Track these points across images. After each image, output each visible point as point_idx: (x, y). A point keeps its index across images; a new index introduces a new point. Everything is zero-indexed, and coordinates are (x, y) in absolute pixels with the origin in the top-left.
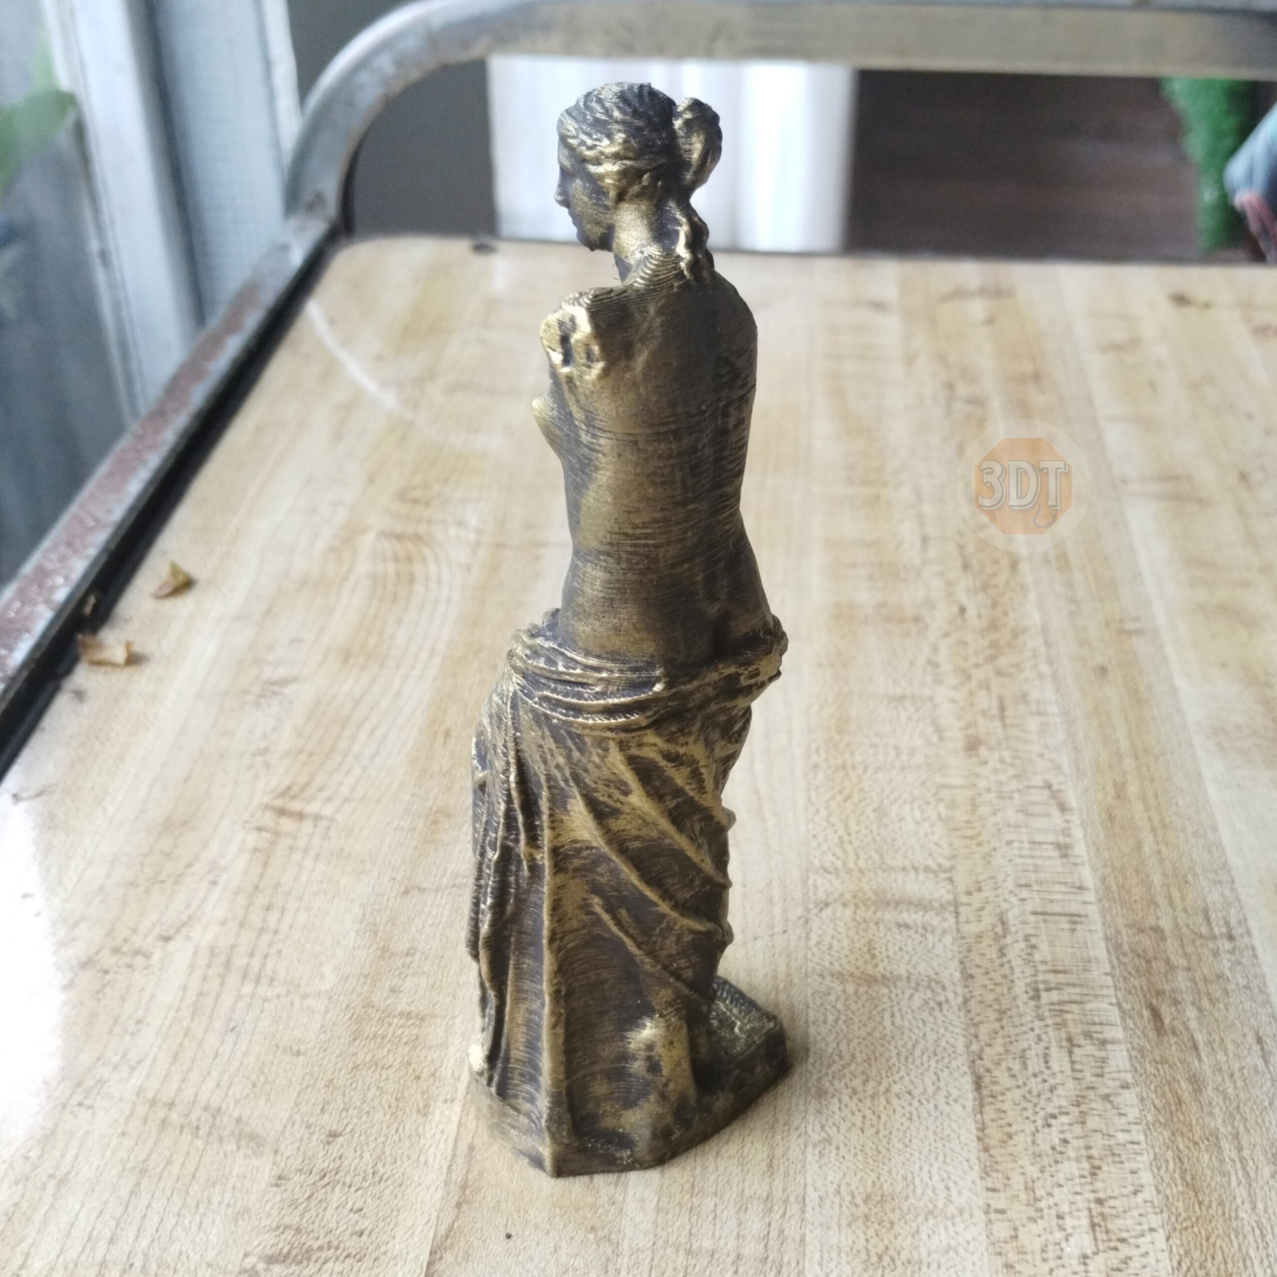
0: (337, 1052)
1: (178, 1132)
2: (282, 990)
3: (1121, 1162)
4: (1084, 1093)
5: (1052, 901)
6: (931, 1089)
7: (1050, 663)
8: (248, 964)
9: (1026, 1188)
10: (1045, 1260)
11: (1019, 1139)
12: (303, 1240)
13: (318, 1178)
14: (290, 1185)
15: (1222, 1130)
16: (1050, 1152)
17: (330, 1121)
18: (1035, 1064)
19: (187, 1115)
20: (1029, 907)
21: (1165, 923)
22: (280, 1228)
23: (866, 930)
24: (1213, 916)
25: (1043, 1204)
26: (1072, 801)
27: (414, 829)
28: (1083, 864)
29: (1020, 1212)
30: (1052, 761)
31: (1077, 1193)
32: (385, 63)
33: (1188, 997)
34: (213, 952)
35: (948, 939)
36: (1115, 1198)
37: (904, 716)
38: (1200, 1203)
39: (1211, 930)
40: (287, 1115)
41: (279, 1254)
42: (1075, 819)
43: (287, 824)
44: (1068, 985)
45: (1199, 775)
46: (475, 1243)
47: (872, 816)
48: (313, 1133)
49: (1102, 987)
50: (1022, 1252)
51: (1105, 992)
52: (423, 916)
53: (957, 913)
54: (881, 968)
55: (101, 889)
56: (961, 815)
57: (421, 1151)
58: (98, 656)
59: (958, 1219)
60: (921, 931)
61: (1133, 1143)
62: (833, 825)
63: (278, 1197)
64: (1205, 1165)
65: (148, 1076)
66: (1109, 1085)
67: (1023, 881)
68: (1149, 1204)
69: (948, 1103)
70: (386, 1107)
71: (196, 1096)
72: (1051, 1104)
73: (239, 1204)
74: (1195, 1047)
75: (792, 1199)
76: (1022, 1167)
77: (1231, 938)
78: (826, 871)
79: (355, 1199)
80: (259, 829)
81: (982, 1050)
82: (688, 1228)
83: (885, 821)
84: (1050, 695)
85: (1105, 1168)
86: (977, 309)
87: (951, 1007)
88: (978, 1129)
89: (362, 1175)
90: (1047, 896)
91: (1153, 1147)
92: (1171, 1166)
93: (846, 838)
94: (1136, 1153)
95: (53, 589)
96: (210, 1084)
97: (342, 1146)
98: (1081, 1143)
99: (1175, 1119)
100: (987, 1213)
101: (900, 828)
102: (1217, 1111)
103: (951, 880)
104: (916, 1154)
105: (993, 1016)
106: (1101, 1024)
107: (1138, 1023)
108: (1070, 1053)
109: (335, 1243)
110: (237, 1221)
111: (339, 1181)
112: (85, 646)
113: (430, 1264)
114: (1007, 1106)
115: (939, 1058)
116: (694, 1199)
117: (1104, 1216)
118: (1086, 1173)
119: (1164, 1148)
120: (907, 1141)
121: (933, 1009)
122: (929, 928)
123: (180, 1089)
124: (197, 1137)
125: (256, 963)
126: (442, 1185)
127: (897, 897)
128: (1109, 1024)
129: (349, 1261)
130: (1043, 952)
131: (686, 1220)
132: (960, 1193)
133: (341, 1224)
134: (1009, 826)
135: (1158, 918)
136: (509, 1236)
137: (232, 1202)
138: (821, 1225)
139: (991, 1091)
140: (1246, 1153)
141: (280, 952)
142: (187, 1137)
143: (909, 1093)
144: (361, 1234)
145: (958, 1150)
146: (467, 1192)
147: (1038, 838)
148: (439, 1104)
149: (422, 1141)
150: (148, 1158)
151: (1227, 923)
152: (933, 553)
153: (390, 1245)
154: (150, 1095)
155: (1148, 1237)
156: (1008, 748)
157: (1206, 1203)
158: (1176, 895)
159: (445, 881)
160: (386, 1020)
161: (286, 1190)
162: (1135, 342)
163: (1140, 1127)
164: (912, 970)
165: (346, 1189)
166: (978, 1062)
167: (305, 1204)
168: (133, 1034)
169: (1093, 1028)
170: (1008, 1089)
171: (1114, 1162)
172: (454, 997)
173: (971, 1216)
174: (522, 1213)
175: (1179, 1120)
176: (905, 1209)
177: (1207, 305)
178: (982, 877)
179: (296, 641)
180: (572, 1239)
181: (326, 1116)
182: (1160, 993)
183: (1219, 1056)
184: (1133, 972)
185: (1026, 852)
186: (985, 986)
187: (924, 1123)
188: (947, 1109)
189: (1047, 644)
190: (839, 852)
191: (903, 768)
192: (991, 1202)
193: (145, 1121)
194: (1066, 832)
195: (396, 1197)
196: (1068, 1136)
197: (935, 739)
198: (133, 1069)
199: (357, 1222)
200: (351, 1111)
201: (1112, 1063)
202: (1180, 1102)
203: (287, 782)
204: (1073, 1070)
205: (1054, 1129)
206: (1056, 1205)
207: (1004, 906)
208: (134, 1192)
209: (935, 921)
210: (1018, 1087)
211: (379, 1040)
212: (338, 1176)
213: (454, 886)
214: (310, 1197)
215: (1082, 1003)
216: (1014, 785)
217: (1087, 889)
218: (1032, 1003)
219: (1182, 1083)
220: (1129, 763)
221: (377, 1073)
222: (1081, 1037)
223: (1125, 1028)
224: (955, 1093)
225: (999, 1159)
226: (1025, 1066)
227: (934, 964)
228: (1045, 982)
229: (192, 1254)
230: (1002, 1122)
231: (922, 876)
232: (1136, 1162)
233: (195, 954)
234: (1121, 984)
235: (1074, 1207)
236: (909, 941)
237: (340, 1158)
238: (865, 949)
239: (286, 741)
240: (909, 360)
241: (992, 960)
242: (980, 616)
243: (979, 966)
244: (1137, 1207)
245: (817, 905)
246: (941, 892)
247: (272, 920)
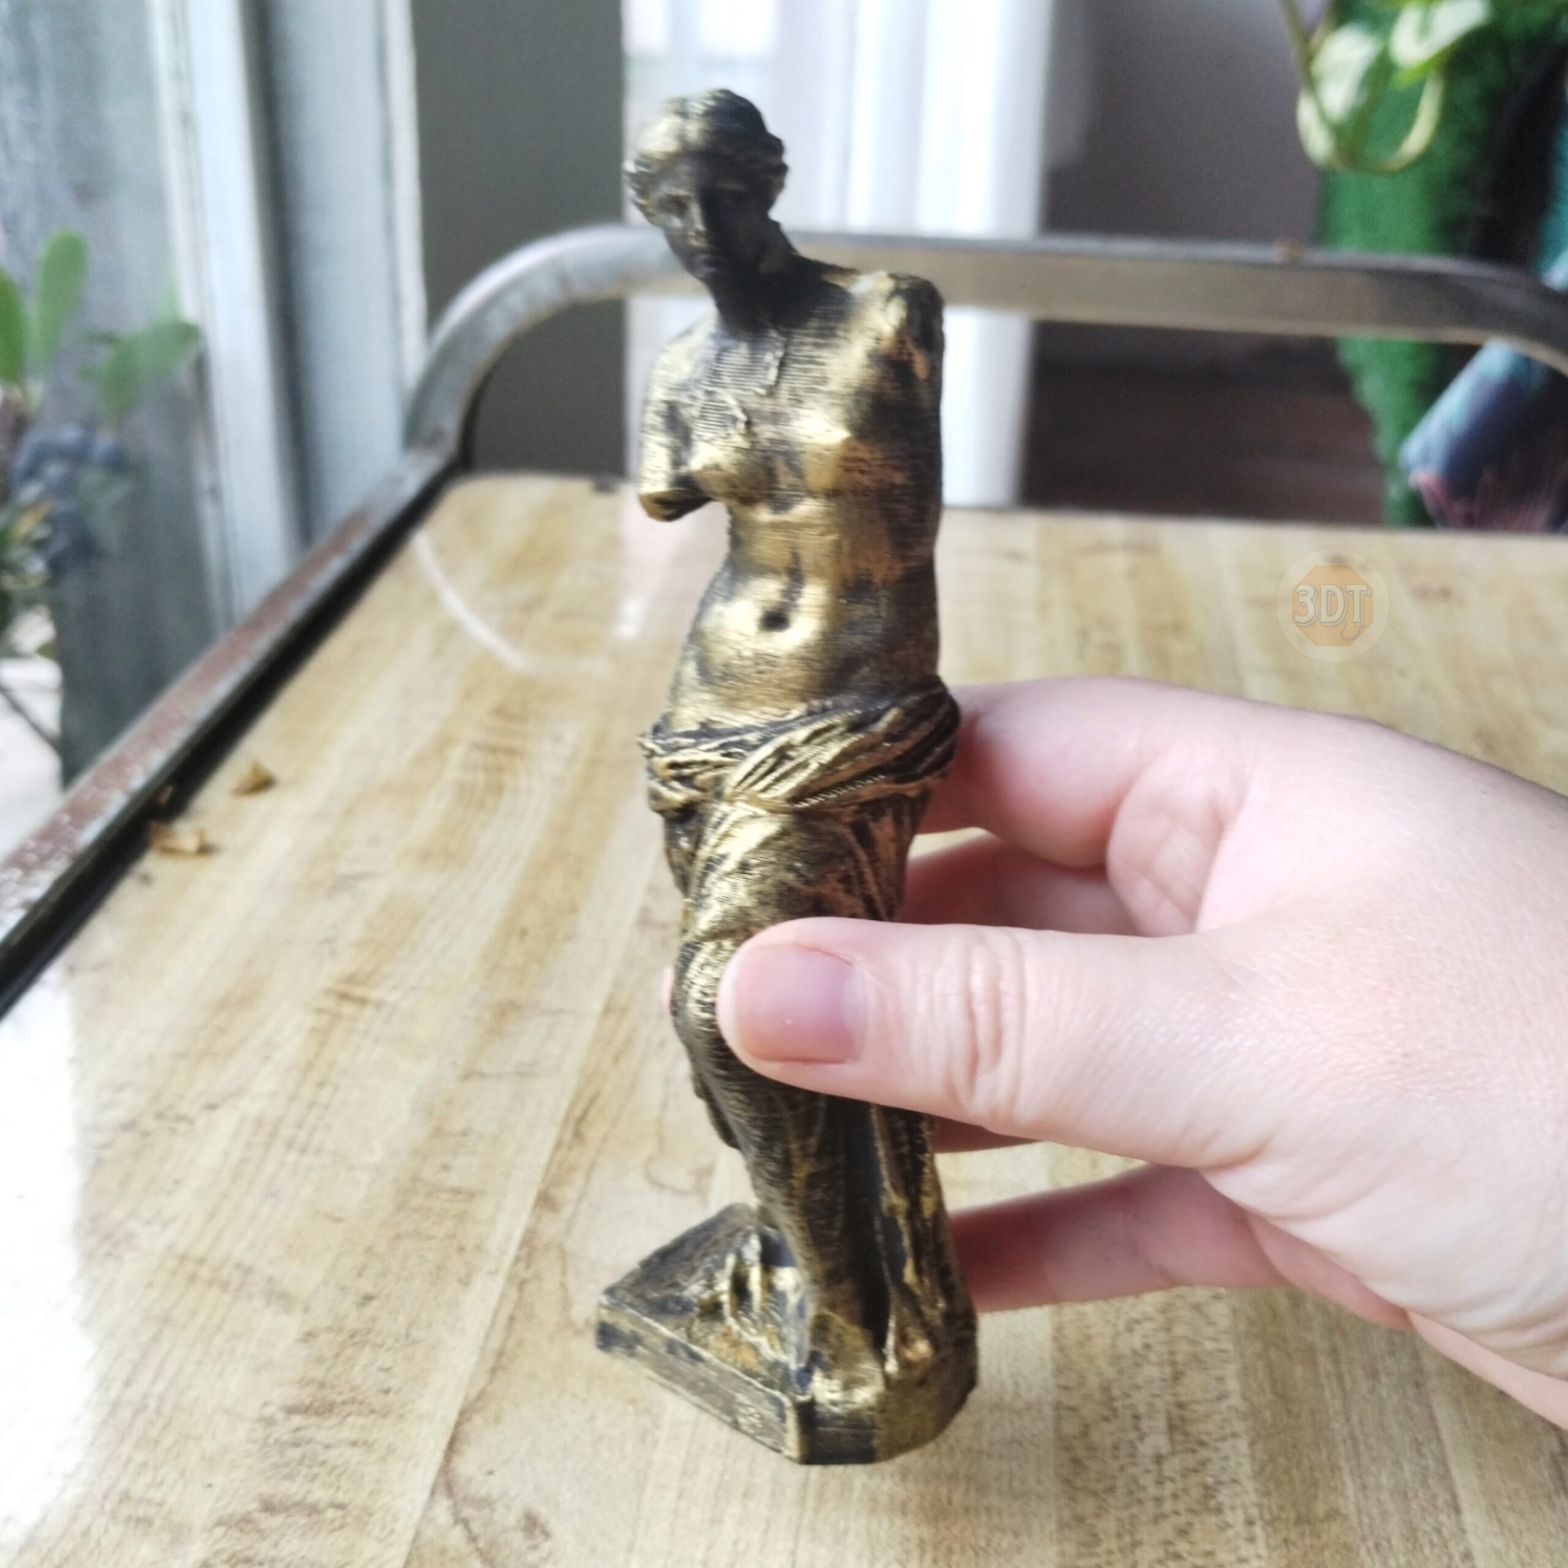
0: (380, 1221)
1: (206, 1286)
2: (328, 1161)
3: (1207, 1369)
8: (295, 1135)
10: (1116, 1457)
11: (1098, 1341)
12: (326, 1394)
13: (347, 1336)
14: (318, 1342)
15: (1319, 1344)
16: (1130, 1355)
17: (366, 1285)
19: (217, 1271)
22: (304, 1382)
25: (1119, 1404)
27: (481, 1019)
29: (1092, 1410)
31: (1157, 1396)
34: (259, 1122)
36: (1197, 1402)
38: (1290, 1412)
40: (322, 1276)
41: (301, 1406)
43: (348, 1009)
46: (507, 1407)
48: (347, 1295)
50: (1091, 1448)
52: (482, 1100)
55: (150, 1058)
57: (458, 1317)
58: (169, 843)
61: (1221, 1351)
63: (305, 1353)
64: (1298, 1377)
65: (181, 1232)
66: (1200, 1295)
68: (1233, 1410)
70: (426, 1274)
71: (228, 1254)
73: (263, 1357)
76: (1100, 1368)
79: (385, 1359)
80: (320, 1011)
85: (1189, 1373)
88: (1055, 1329)
89: (394, 1336)
91: (1242, 1356)
92: (1261, 1375)
94: (1223, 1361)
95: (130, 776)
96: (244, 1243)
97: (376, 1308)
98: (1165, 1348)
100: (1056, 1408)
109: (360, 1399)
110: (259, 1372)
111: (369, 1342)
112: (158, 833)
113: (458, 1424)
114: (1090, 1310)
117: (1183, 1420)
118: (1168, 1377)
119: (1254, 1358)
123: (212, 1246)
124: (225, 1291)
125: (302, 1136)
126: (478, 1350)
129: (372, 1417)
132: (1029, 1388)
133: (367, 1381)
137: (256, 1354)
140: (1344, 1367)
141: (329, 1126)
142: (215, 1291)
144: (387, 1392)
145: (1032, 1348)
146: (503, 1359)
148: (483, 1274)
149: (461, 1308)
150: (173, 1309)
153: (417, 1404)
154: (181, 1249)
155: (1230, 1442)
157: (1295, 1412)
159: (508, 1068)
160: (433, 1195)
161: (313, 1346)
163: (1230, 1337)
165: (376, 1349)
167: (332, 1360)
168: (170, 1193)
171: (1200, 1369)
172: (508, 1176)
173: (1039, 1410)
175: (1273, 1332)
179: (374, 841)
180: (610, 1409)
181: (362, 1280)
192: (1062, 1399)
193: (174, 1273)
195: (428, 1358)
196: (1153, 1342)
198: (165, 1225)
199: (385, 1380)
200: (388, 1276)
202: (1275, 1316)
203: (352, 969)
205: (1136, 1334)
206: (1132, 1405)
208: (156, 1338)
211: (425, 1212)
212: (368, 1337)
213: (517, 1073)
214: (337, 1355)
221: (419, 1245)
225: (1076, 1359)
229: (209, 1400)
230: (1081, 1324)
232: (1223, 1369)
233: (241, 1123)
235: (1152, 1409)
237: (373, 1319)
239: (355, 930)
244: (1221, 1413)
247: (325, 1094)
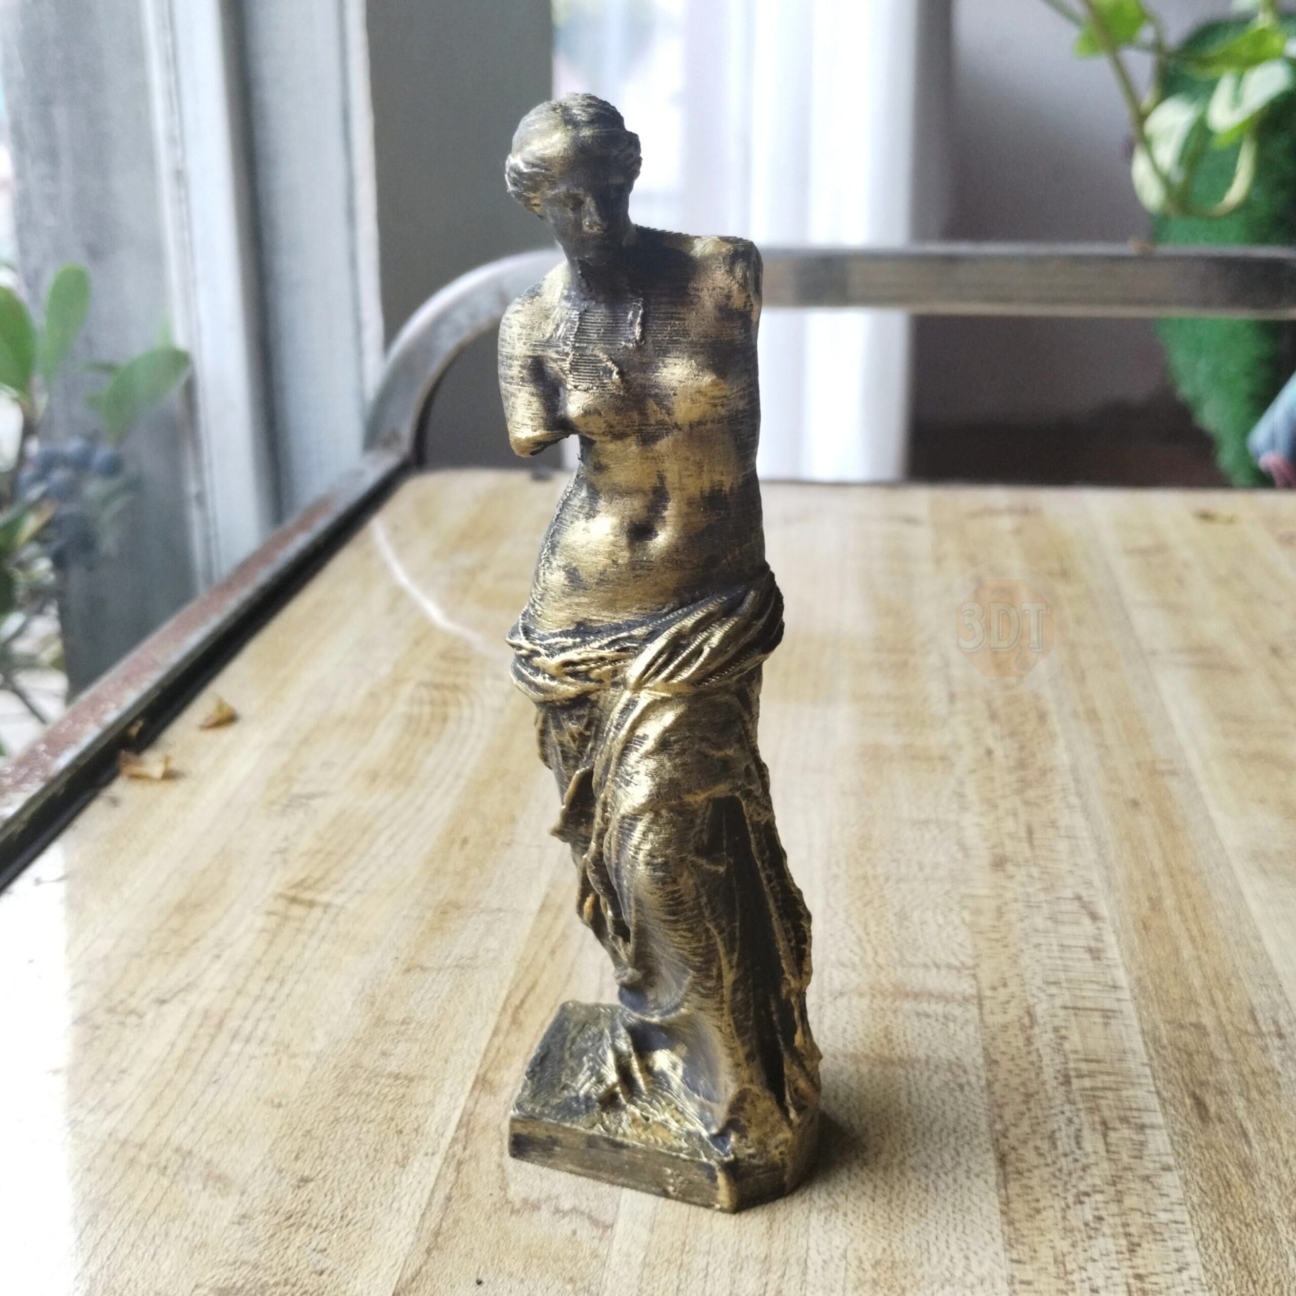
0: (320, 1106)
1: (144, 1171)
2: (272, 1050)
3: (1163, 1240)
4: (1120, 1173)
5: (1083, 998)
6: (949, 1164)
7: (1079, 795)
8: (240, 1026)
9: (1056, 1261)
11: (1048, 1214)
12: (259, 1275)
13: (283, 1218)
14: (253, 1224)
15: (1277, 1213)
16: (1082, 1227)
17: (304, 1168)
18: (1064, 1142)
19: (157, 1155)
20: (1058, 1002)
21: (1208, 1021)
22: (236, 1264)
23: (883, 1017)
24: (1260, 1016)
25: (1075, 1277)
26: (1103, 909)
27: (423, 918)
28: (1116, 966)
29: (1049, 1284)
30: (1082, 876)
31: (1113, 1268)
32: (461, 317)
33: (1235, 1089)
34: (206, 1014)
35: (971, 1029)
36: (1156, 1274)
37: (928, 836)
38: (1254, 1283)
39: (1259, 1028)
40: (259, 1160)
41: (233, 1287)
42: (1107, 928)
43: (297, 911)
44: (1101, 1073)
45: (1240, 893)
46: (443, 1288)
47: (892, 919)
48: (284, 1178)
49: (1139, 1076)
51: (1143, 1081)
52: (423, 991)
53: (981, 1006)
54: (898, 1051)
55: (106, 958)
56: (986, 921)
57: (394, 1198)
58: (137, 770)
59: (978, 1289)
60: (941, 1019)
61: (1176, 1222)
62: (851, 926)
63: (239, 1235)
64: (1259, 1247)
65: (122, 1120)
66: (1148, 1166)
67: (1052, 979)
68: (1195, 1282)
69: (968, 1178)
70: (364, 1157)
71: (169, 1139)
72: (1084, 1183)
73: (196, 1239)
74: (1245, 1134)
75: (792, 1261)
76: (1051, 1241)
77: (1280, 1036)
78: (843, 965)
79: (320, 1241)
80: (269, 913)
81: (1007, 1129)
82: (676, 1284)
83: (906, 923)
84: (1079, 821)
85: (1145, 1245)
86: (1006, 523)
87: (973, 1088)
88: (1001, 1203)
89: (330, 1218)
90: (1078, 993)
91: (1199, 1226)
92: (1220, 1246)
93: (864, 937)
94: (1179, 1232)
95: (104, 712)
96: (185, 1129)
97: (312, 1190)
98: (1118, 1220)
99: (1224, 1201)
100: (1011, 1283)
101: (922, 929)
102: (1271, 1195)
103: (974, 976)
104: (933, 1224)
105: (1018, 1098)
106: (1139, 1110)
107: (1180, 1110)
108: (1105, 1136)
109: (293, 1280)
110: (193, 1254)
111: (304, 1223)
112: (127, 762)
114: (1034, 1182)
115: (959, 1134)
116: (684, 1257)
117: (1144, 1292)
118: (1124, 1249)
119: (1212, 1229)
120: (922, 1211)
121: (953, 1090)
122: (950, 1017)
123: (153, 1133)
124: (164, 1174)
125: (248, 1026)
126: (414, 1231)
127: (917, 989)
128: (1147, 1110)
130: (1074, 1041)
131: (675, 1276)
132: (980, 1263)
133: (301, 1263)
134: (1036, 931)
135: (1199, 1016)
136: (479, 1283)
137: (190, 1236)
138: (824, 1288)
139: (1017, 1168)
141: (273, 1017)
142: (153, 1175)
143: (926, 1167)
144: (321, 1273)
145: (979, 1221)
146: (439, 1239)
147: (1066, 942)
148: (420, 1156)
149: (397, 1190)
150: (110, 1193)
151: (1276, 1022)
152: (959, 705)
153: (351, 1285)
154: (122, 1135)
156: (1036, 865)
157: (1261, 1282)
158: (1219, 997)
159: (448, 962)
160: (373, 1080)
161: (248, 1229)
162: (1161, 548)
163: (1184, 1208)
164: (931, 1054)
165: (311, 1230)
166: (1002, 1140)
167: (266, 1242)
168: (114, 1082)
169: (1129, 1114)
170: (1036, 1167)
171: (1156, 1240)
172: (446, 1062)
173: (993, 1285)
174: (496, 1261)
175: (1228, 1202)
176: (918, 1277)
177: (1231, 521)
178: (1007, 975)
179: (327, 765)
180: (548, 1288)
181: (299, 1163)
182: (1203, 1084)
183: (1271, 1144)
184: (1173, 1063)
185: (1057, 954)
186: (1010, 1071)
187: (942, 1194)
188: (967, 1183)
189: (1077, 780)
190: (857, 949)
191: (926, 880)
192: (1016, 1273)
193: (114, 1159)
194: (1098, 938)
195: (363, 1240)
196: (1103, 1213)
197: (959, 856)
198: (109, 1113)
199: (319, 1261)
200: (325, 1159)
201: (1151, 1146)
202: (1228, 1185)
203: (302, 876)
204: (1108, 1151)
205: (1087, 1207)
206: (1089, 1279)
207: (1032, 1001)
208: (91, 1222)
209: (957, 1011)
210: (1047, 1165)
211: (364, 1097)
212: (304, 1219)
213: (457, 966)
214: (273, 1236)
215: (1117, 1090)
216: (1042, 896)
217: (1121, 988)
218: (1062, 1089)
219: (1230, 1167)
220: (1164, 881)
221: (357, 1128)
222: (1117, 1121)
223: (1165, 1114)
224: (976, 1168)
225: (1025, 1232)
226: (1054, 1146)
227: (956, 1049)
228: (1076, 1070)
229: (140, 1283)
230: (1030, 1198)
231: (943, 972)
232: (1180, 1240)
233: (189, 1016)
234: (1161, 1074)
235: (1110, 1282)
236: (929, 1030)
237: (309, 1201)
238: (882, 1034)
239: (307, 842)
240: (939, 561)
241: (1018, 1048)
242: (1007, 757)
243: (1003, 1053)
244: (1183, 1284)
245: (831, 994)
246: (966, 986)
247: (271, 989)
